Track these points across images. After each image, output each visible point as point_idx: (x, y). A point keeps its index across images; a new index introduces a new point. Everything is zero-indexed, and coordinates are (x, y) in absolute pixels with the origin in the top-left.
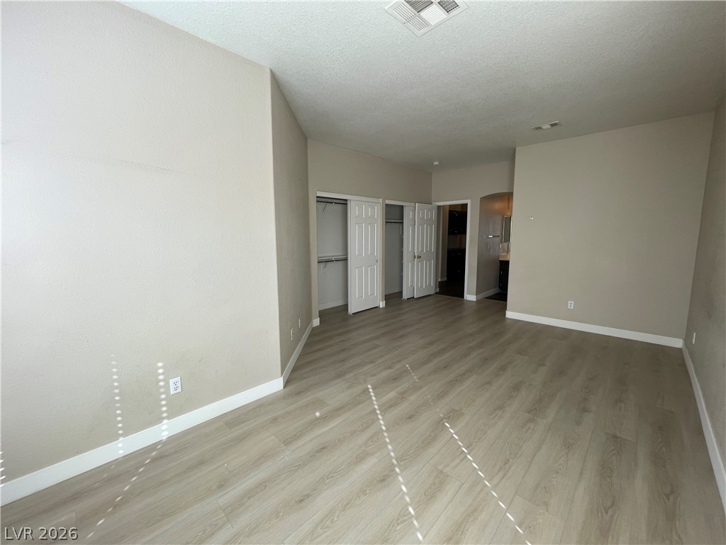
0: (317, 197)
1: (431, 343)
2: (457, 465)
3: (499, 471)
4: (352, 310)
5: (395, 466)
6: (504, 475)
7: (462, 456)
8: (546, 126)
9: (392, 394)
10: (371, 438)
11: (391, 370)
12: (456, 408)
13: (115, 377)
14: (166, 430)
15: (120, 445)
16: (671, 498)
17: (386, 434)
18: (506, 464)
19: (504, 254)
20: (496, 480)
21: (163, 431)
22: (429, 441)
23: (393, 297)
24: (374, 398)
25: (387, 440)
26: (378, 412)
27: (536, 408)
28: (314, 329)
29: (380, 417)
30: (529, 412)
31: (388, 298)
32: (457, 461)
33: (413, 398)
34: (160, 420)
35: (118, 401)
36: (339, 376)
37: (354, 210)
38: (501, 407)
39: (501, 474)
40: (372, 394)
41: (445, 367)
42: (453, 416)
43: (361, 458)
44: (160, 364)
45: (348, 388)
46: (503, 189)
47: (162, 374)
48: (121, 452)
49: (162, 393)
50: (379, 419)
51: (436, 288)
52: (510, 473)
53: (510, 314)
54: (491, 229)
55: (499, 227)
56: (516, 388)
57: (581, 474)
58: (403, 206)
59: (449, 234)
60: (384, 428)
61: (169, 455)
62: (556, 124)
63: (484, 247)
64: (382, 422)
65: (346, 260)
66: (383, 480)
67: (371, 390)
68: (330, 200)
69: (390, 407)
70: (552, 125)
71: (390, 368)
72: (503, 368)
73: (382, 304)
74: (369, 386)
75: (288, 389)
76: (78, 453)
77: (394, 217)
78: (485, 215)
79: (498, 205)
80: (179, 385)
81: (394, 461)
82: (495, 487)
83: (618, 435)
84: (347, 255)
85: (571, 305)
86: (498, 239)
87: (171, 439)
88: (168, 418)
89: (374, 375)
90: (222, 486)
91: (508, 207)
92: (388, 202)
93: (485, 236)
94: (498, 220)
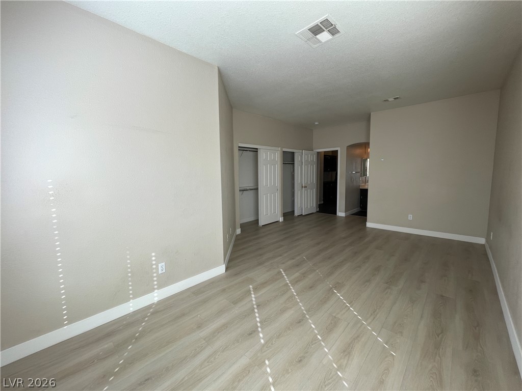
0: (239, 147)
1: (318, 244)
2: (344, 313)
3: (371, 316)
4: (261, 223)
5: (306, 314)
6: (374, 318)
7: (347, 308)
8: (391, 99)
9: (297, 274)
10: (288, 299)
11: (294, 260)
12: (340, 282)
13: (129, 261)
14: (157, 296)
15: (131, 305)
16: (477, 328)
17: (297, 297)
18: (374, 312)
19: (363, 184)
20: (369, 320)
21: (155, 297)
22: (324, 301)
23: (289, 215)
24: (285, 277)
25: (298, 300)
26: (290, 285)
27: (391, 281)
28: (237, 236)
29: (291, 287)
30: (387, 283)
31: (285, 215)
32: (344, 311)
33: (311, 276)
34: (153, 290)
35: (130, 277)
36: (260, 264)
37: (263, 156)
38: (368, 281)
39: (372, 317)
40: (284, 274)
41: (329, 258)
42: (338, 286)
43: (283, 311)
44: (153, 254)
45: (267, 271)
46: (362, 140)
47: (154, 260)
48: (131, 309)
49: (154, 273)
50: (291, 289)
51: (317, 208)
52: (378, 316)
53: (369, 225)
54: (354, 168)
55: (360, 167)
56: (377, 269)
57: (422, 317)
58: (294, 152)
59: (324, 171)
60: (295, 294)
61: (162, 311)
62: (397, 98)
63: (350, 180)
64: (293, 290)
65: (257, 189)
66: (300, 322)
67: (283, 272)
68: (246, 149)
69: (297, 282)
70: (395, 99)
71: (293, 259)
72: (368, 258)
73: (281, 219)
74: (281, 270)
75: (228, 272)
76: (107, 308)
77: (289, 160)
78: (350, 158)
79: (358, 151)
80: (164, 268)
81: (304, 312)
82: (369, 325)
83: (444, 295)
84: (257, 185)
85: (410, 217)
86: (359, 174)
87: (160, 302)
88: (158, 289)
89: (283, 263)
90: (199, 327)
91: (365, 152)
92: (285, 150)
93: (350, 172)
94: (359, 161)
